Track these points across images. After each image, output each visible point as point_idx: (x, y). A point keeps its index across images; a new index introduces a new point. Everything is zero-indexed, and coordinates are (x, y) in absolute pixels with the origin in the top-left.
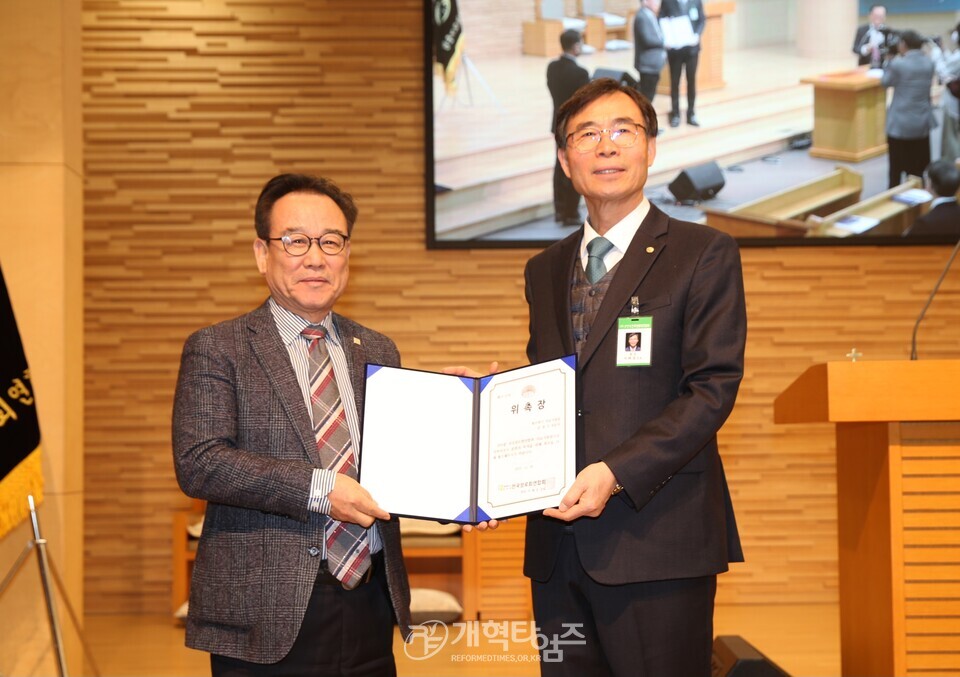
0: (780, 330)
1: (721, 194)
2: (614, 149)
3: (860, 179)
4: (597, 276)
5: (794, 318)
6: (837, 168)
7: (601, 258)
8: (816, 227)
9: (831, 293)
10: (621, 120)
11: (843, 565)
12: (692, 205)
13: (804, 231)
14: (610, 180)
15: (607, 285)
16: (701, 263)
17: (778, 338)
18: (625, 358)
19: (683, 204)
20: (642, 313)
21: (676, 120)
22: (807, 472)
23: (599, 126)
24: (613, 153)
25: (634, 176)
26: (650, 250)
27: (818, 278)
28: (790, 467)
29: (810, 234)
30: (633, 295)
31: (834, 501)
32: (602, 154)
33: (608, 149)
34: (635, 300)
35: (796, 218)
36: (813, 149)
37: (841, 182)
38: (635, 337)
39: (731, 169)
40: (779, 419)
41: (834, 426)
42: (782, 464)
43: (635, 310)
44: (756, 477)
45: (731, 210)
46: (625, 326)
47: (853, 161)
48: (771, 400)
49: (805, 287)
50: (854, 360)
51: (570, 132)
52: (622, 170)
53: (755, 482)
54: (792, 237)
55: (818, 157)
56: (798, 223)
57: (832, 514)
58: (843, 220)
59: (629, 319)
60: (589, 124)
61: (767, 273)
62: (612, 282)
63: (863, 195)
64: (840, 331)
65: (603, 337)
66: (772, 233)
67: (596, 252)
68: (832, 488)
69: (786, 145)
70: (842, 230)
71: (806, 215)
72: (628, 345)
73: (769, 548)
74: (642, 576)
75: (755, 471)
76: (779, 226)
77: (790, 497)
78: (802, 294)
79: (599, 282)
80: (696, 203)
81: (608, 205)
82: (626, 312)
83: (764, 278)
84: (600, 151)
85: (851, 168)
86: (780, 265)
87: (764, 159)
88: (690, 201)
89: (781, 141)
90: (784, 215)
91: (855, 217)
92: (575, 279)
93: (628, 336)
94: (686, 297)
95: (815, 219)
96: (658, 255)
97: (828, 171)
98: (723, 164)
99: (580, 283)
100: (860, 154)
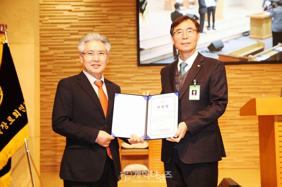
0: (241, 88)
1: (223, 49)
2: (187, 37)
3: (264, 44)
4: (183, 74)
5: (245, 85)
6: (257, 41)
7: (184, 68)
8: (251, 59)
9: (256, 78)
10: (189, 28)
11: (261, 157)
12: (214, 53)
13: (248, 59)
14: (186, 46)
15: (186, 76)
16: (214, 70)
17: (240, 91)
18: (192, 97)
19: (212, 52)
20: (197, 84)
21: (209, 28)
22: (249, 130)
23: (183, 30)
24: (187, 38)
25: (193, 45)
26: (199, 66)
27: (252, 73)
28: (244, 128)
29: (249, 60)
30: (194, 79)
31: (258, 138)
32: (184, 39)
33: (185, 37)
34: (195, 80)
35: (245, 56)
36: (250, 36)
37: (258, 45)
38: (195, 91)
39: (226, 42)
40: (241, 114)
41: (257, 117)
42: (242, 127)
43: (195, 84)
44: (234, 131)
45: (226, 54)
46: (192, 88)
47: (262, 39)
48: (239, 109)
49: (248, 76)
50: (264, 97)
51: (174, 32)
52: (190, 43)
53: (234, 133)
54: (244, 62)
55: (252, 38)
56: (246, 57)
57: (258, 142)
58: (259, 56)
59: (193, 86)
60: (180, 29)
61: (237, 72)
62: (188, 75)
63: (265, 49)
64: (258, 89)
65: (185, 91)
66: (238, 60)
67: (182, 66)
68: (257, 134)
69: (242, 35)
70: (259, 59)
71: (248, 55)
72: (193, 94)
73: (238, 152)
74: (197, 161)
75: (234, 129)
76: (240, 58)
77: (244, 137)
78: (247, 78)
79: (184, 75)
80: (216, 52)
81: (186, 53)
82: (192, 84)
83: (236, 74)
84: (183, 38)
85: (261, 41)
86: (240, 70)
87: (235, 39)
88: (214, 51)
89: (241, 34)
90: (241, 55)
91: (263, 55)
92: (176, 74)
93: (193, 91)
94: (210, 80)
95: (251, 56)
96: (201, 67)
97: (255, 42)
98: (223, 41)
99: (178, 75)
100: (264, 37)
